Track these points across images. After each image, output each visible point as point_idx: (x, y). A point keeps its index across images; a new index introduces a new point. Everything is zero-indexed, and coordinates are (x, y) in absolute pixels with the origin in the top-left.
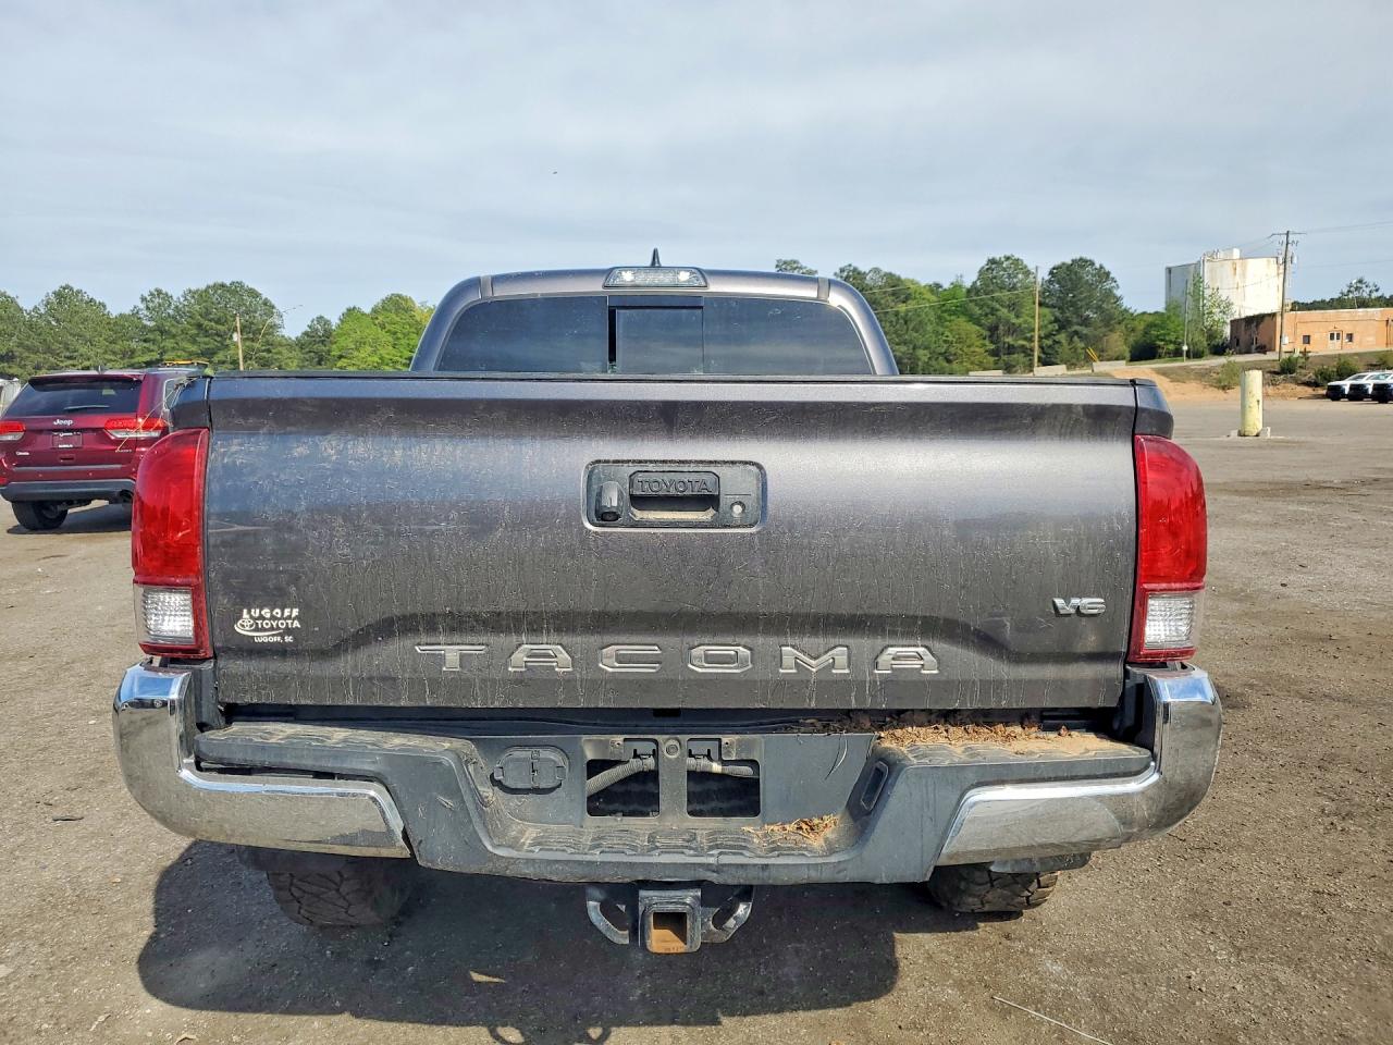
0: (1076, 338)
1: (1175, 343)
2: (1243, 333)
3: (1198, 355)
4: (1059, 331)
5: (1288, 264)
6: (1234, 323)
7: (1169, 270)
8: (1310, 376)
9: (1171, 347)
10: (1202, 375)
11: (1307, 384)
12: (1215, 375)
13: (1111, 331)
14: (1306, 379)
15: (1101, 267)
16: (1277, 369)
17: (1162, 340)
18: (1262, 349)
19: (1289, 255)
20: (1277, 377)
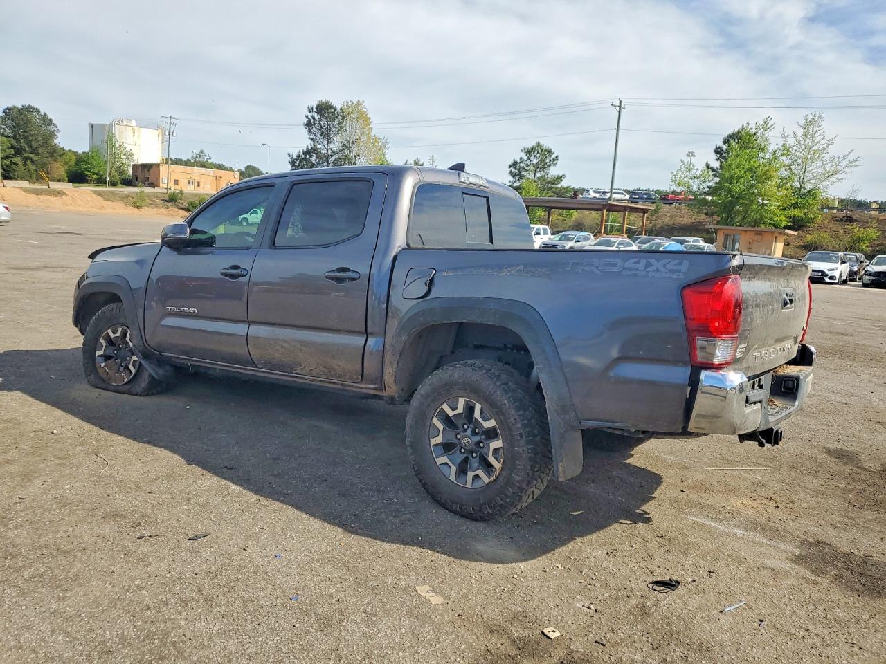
0: (28, 162)
1: (97, 174)
2: (140, 173)
3: (113, 184)
4: (15, 155)
5: (171, 136)
6: (135, 167)
7: (92, 126)
8: (186, 205)
9: (95, 177)
10: (124, 198)
11: (184, 209)
12: (131, 199)
13: (55, 160)
14: (183, 206)
15: (45, 115)
16: (167, 198)
17: (89, 171)
18: (152, 185)
19: (171, 131)
20: (167, 204)
